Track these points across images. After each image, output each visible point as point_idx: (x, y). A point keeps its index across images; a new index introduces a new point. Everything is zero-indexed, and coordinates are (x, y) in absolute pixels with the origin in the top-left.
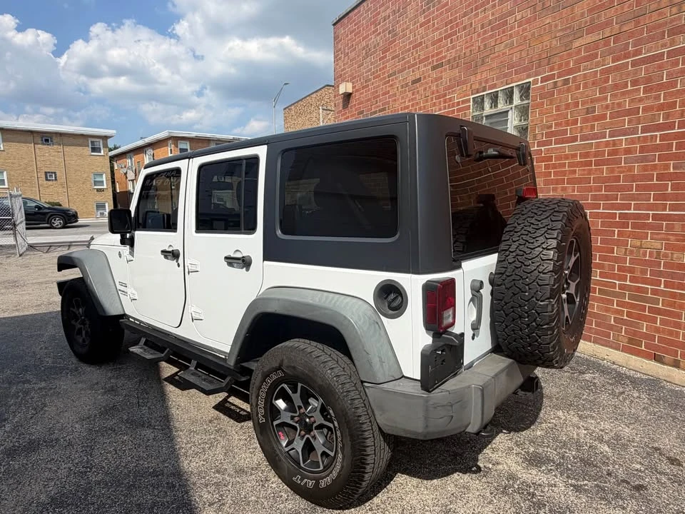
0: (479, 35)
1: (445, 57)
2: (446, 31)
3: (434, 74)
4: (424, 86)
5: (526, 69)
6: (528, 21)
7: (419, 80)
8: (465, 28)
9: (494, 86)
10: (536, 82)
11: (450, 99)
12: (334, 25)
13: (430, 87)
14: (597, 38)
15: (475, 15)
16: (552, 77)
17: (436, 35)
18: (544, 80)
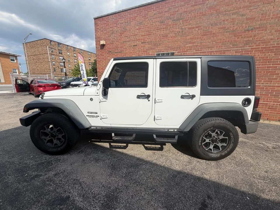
0: (159, 37)
1: (147, 41)
2: (147, 33)
3: (142, 45)
4: (138, 48)
5: (173, 49)
6: (174, 37)
7: (137, 45)
8: (154, 34)
9: (164, 52)
10: (176, 52)
11: (148, 53)
12: (95, 19)
13: (141, 48)
14: (192, 45)
15: (157, 31)
16: (180, 52)
17: (143, 34)
18: (178, 52)
